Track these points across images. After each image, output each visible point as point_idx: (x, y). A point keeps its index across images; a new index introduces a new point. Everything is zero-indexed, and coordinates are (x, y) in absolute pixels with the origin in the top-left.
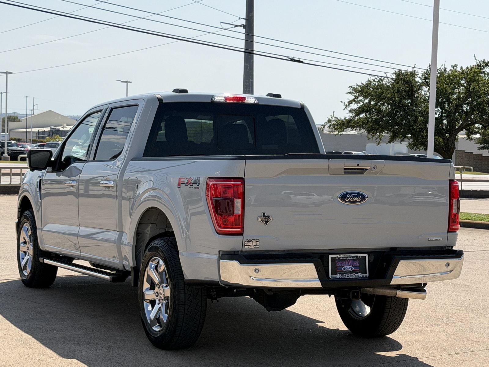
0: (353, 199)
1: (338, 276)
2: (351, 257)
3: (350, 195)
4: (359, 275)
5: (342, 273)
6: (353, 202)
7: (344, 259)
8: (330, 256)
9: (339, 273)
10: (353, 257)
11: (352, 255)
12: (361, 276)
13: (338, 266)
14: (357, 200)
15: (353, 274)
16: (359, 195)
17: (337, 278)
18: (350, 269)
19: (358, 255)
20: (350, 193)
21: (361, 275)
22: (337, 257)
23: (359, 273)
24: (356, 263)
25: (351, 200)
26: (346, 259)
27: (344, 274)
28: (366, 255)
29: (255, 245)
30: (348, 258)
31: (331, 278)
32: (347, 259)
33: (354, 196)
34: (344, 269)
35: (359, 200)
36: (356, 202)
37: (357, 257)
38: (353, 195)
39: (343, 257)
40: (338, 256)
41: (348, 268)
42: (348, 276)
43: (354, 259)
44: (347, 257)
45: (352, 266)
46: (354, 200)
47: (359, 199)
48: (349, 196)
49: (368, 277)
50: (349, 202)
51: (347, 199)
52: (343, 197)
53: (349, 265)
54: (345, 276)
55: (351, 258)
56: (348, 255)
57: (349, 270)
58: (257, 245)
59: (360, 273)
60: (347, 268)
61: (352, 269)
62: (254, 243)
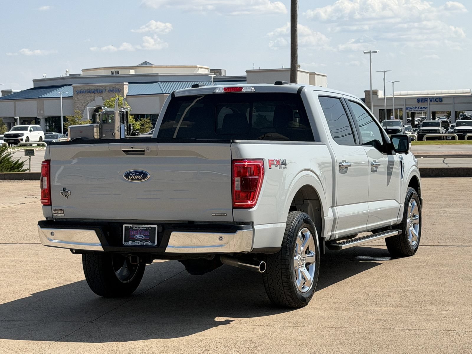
0: (136, 177)
1: (130, 243)
2: (142, 227)
3: (133, 173)
4: (148, 243)
5: (134, 240)
6: (135, 179)
7: (137, 228)
8: (124, 226)
9: (131, 241)
10: (144, 227)
11: (144, 226)
12: (150, 245)
13: (131, 234)
14: (139, 178)
15: (143, 242)
16: (140, 173)
17: (129, 245)
18: (141, 238)
19: (149, 226)
20: (133, 172)
21: (150, 243)
22: (130, 227)
23: (148, 241)
24: (147, 233)
25: (133, 178)
26: (138, 228)
27: (135, 242)
28: (156, 226)
29: (61, 214)
30: (140, 228)
31: (124, 244)
32: (139, 229)
33: (136, 175)
34: (136, 237)
35: (141, 178)
36: (138, 179)
37: (148, 227)
38: (135, 174)
39: (136, 227)
40: (131, 225)
41: (140, 237)
42: (138, 244)
43: (146, 229)
44: (139, 227)
45: (144, 235)
46: (136, 178)
47: (141, 176)
48: (132, 174)
49: (156, 245)
50: (132, 179)
51: (130, 177)
52: (127, 175)
53: (141, 234)
54: (136, 243)
55: (143, 228)
56: (140, 226)
57: (140, 238)
58: (62, 214)
59: (150, 242)
60: (139, 236)
61: (143, 237)
62: (60, 212)
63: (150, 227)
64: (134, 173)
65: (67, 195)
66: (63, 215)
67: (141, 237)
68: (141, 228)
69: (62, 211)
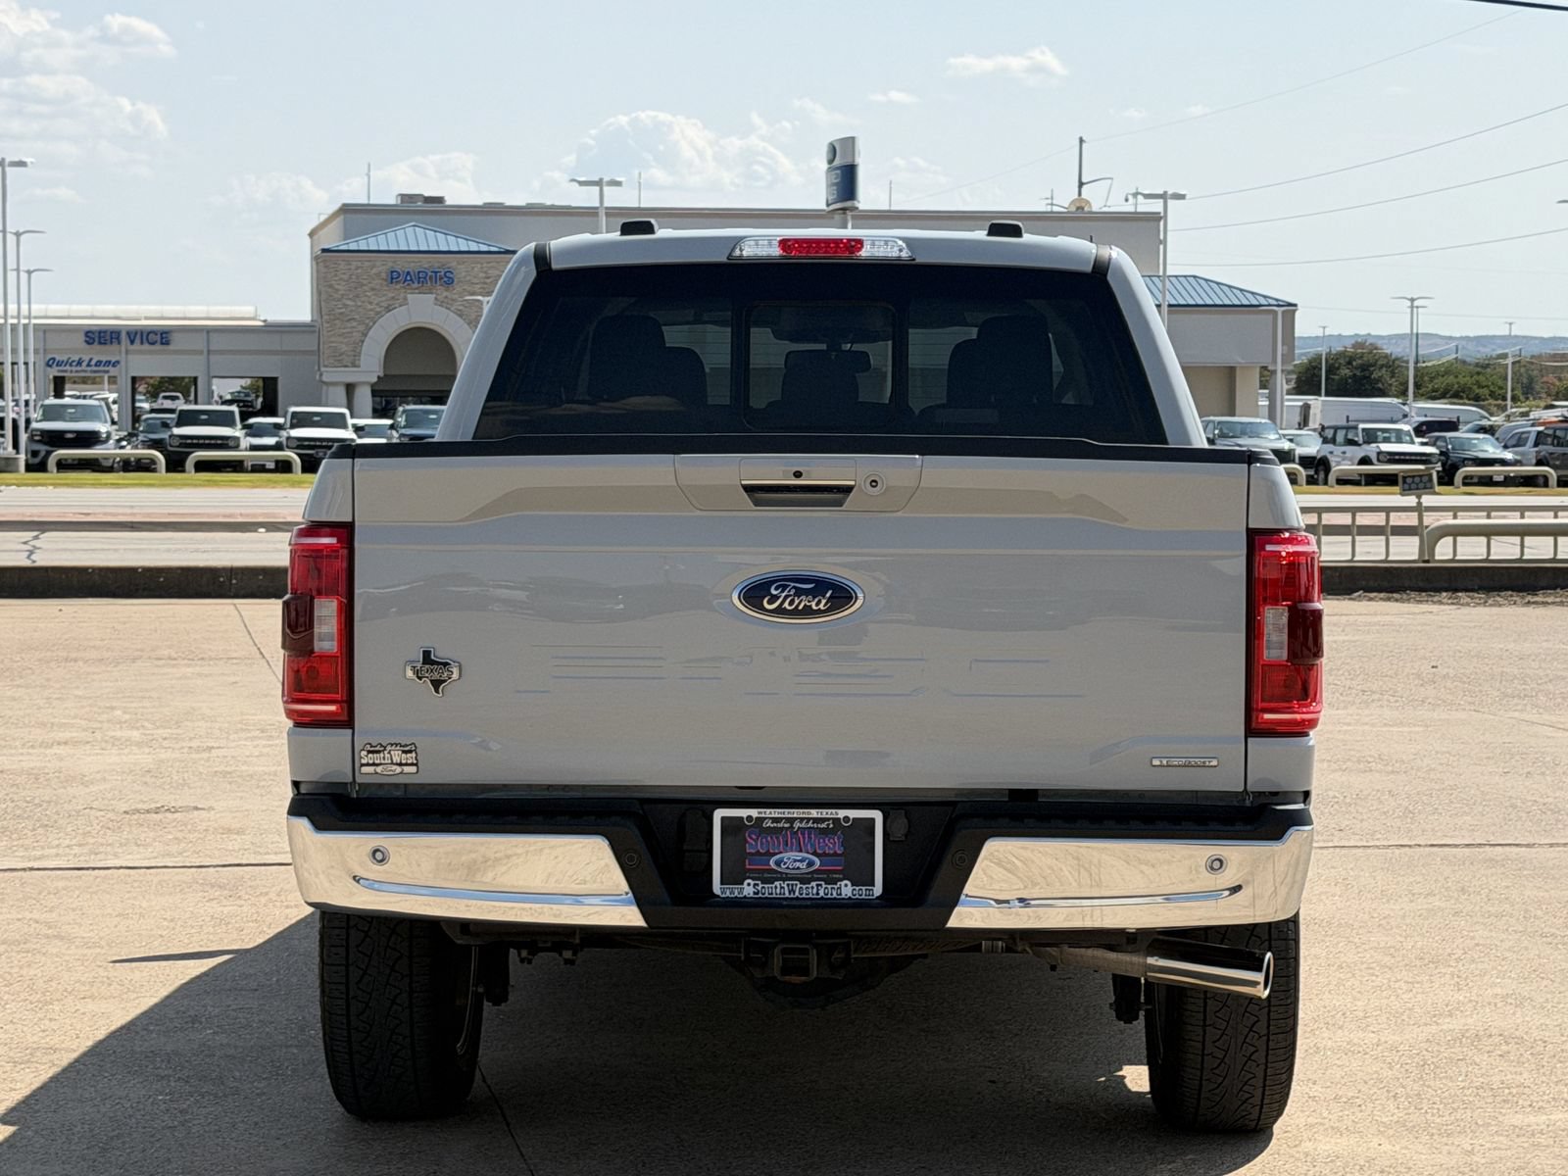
0: (797, 602)
1: (748, 889)
2: (809, 819)
3: (784, 587)
4: (840, 888)
5: (768, 877)
6: (795, 613)
7: (780, 825)
8: (719, 814)
9: (753, 879)
10: (816, 820)
11: (814, 813)
12: (850, 895)
13: (753, 851)
14: (814, 608)
15: (814, 884)
16: (820, 586)
17: (745, 897)
18: (803, 865)
19: (842, 813)
20: (783, 581)
21: (850, 888)
22: (749, 818)
23: (841, 880)
24: (834, 845)
25: (786, 605)
26: (787, 825)
27: (777, 883)
28: (877, 815)
29: (400, 764)
30: (797, 825)
31: (718, 896)
32: (792, 827)
33: (799, 592)
34: (778, 863)
35: (821, 606)
36: (808, 612)
37: (836, 821)
38: (794, 587)
39: (776, 820)
40: (754, 813)
41: (795, 861)
42: (792, 891)
43: (824, 826)
44: (791, 820)
45: (815, 854)
46: (800, 607)
47: (824, 601)
48: (776, 589)
49: (878, 898)
50: (780, 611)
51: (770, 602)
52: (755, 594)
53: (801, 851)
54: (779, 889)
55: (810, 825)
56: (796, 813)
57: (798, 868)
58: (406, 764)
59: (846, 882)
60: (793, 859)
61: (811, 864)
62: (397, 755)
63: (846, 819)
64: (786, 586)
65: (445, 681)
66: (413, 769)
67: (801, 861)
68: (803, 825)
69: (410, 752)
